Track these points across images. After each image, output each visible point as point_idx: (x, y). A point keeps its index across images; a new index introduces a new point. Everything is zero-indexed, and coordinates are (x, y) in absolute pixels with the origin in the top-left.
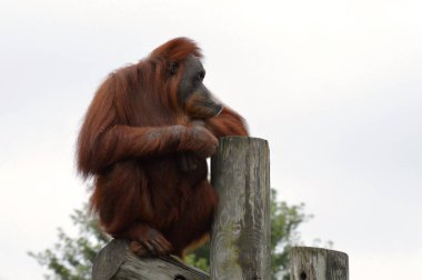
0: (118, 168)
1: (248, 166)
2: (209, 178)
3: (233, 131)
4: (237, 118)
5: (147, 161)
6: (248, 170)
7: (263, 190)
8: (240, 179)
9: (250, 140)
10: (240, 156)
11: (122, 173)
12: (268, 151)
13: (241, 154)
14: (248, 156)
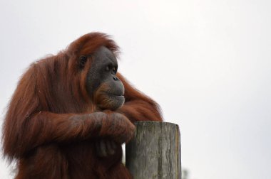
0: (40, 151)
1: (160, 149)
2: (124, 160)
4: (151, 104)
5: (68, 145)
6: (160, 152)
7: (174, 171)
8: (153, 161)
9: (162, 124)
10: (153, 139)
11: (45, 157)
12: (179, 134)
13: (156, 137)
14: (160, 139)
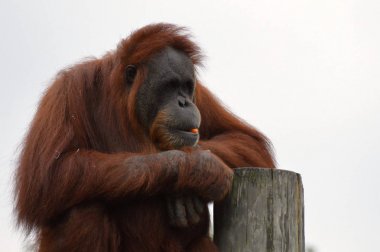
0: (75, 216)
1: (271, 213)
3: (247, 160)
6: (271, 219)
8: (259, 234)
9: (273, 173)
10: (258, 199)
12: (301, 190)
13: (264, 193)
14: (270, 197)
